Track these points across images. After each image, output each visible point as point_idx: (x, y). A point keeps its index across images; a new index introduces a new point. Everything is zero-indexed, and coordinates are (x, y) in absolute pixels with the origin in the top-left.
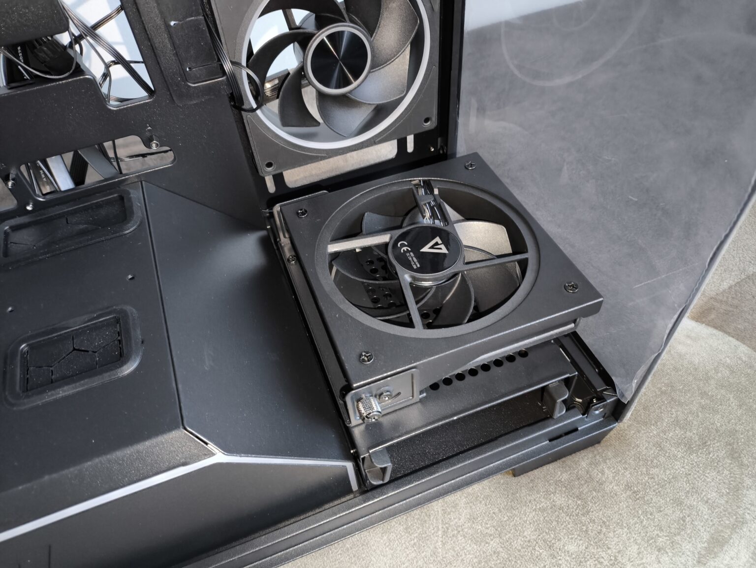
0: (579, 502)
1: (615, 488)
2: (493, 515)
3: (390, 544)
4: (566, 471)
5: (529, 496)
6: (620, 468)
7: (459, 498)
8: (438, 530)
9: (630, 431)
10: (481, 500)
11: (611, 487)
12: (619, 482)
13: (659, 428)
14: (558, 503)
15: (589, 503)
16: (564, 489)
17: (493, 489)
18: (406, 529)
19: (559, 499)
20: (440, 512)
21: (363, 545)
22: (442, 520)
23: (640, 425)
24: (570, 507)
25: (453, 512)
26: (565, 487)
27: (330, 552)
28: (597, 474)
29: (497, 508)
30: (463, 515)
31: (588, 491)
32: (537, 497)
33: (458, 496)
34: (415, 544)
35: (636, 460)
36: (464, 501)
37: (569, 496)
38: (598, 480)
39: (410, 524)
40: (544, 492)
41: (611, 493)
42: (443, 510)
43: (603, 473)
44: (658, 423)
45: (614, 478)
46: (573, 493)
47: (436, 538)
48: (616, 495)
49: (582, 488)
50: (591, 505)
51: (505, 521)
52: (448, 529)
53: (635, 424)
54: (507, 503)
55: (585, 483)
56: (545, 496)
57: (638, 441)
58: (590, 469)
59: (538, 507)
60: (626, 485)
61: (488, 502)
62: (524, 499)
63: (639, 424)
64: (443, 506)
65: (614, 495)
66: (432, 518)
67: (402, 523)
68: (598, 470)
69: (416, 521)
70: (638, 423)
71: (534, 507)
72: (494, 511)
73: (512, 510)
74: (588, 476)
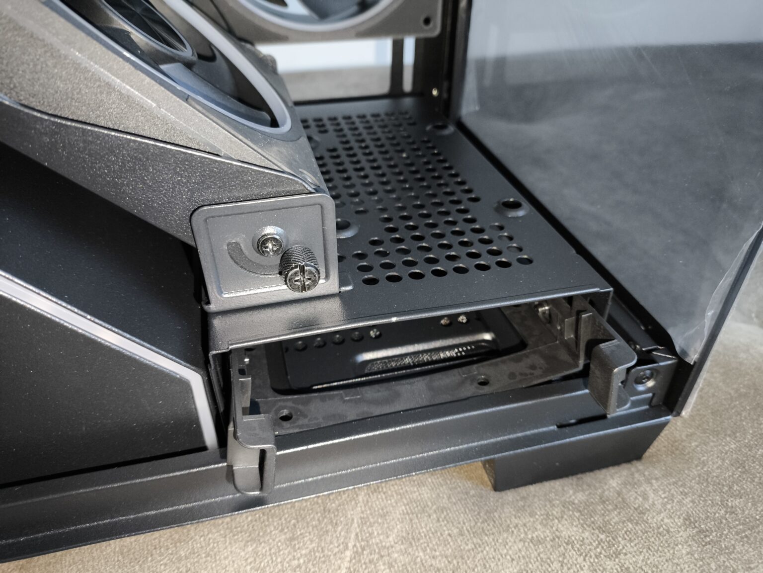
0: (602, 537)
1: (666, 520)
2: (448, 537)
3: (255, 560)
4: (583, 491)
5: (516, 518)
6: (675, 493)
7: (394, 504)
8: (346, 548)
9: (690, 443)
10: (431, 511)
11: (659, 519)
12: (673, 513)
13: (739, 441)
14: (565, 533)
15: (620, 539)
16: (577, 514)
17: (454, 500)
18: (292, 539)
19: (568, 529)
20: (355, 521)
21: (208, 555)
22: (357, 535)
23: (708, 435)
24: (587, 541)
25: (378, 523)
26: (580, 511)
27: (150, 559)
28: (636, 498)
29: (457, 528)
30: (396, 531)
31: (620, 522)
32: (530, 521)
33: (393, 501)
34: (299, 566)
35: (702, 484)
36: (400, 509)
37: (585, 526)
38: (636, 506)
39: (299, 533)
40: (542, 515)
41: (659, 528)
42: (361, 518)
43: (645, 497)
44: (738, 434)
45: (664, 505)
46: (593, 522)
47: (339, 562)
48: (668, 531)
49: (608, 515)
50: (622, 542)
51: (469, 551)
52: (363, 549)
53: (698, 434)
54: (476, 523)
55: (615, 509)
56: (544, 521)
57: (704, 456)
58: (624, 491)
59: (530, 536)
60: (685, 519)
61: (443, 516)
62: (506, 521)
63: (705, 433)
64: (362, 512)
65: (665, 532)
66: (340, 528)
67: (286, 530)
68: (636, 492)
69: (311, 528)
70: (704, 431)
71: (522, 536)
72: (450, 532)
73: (483, 534)
74: (620, 499)
